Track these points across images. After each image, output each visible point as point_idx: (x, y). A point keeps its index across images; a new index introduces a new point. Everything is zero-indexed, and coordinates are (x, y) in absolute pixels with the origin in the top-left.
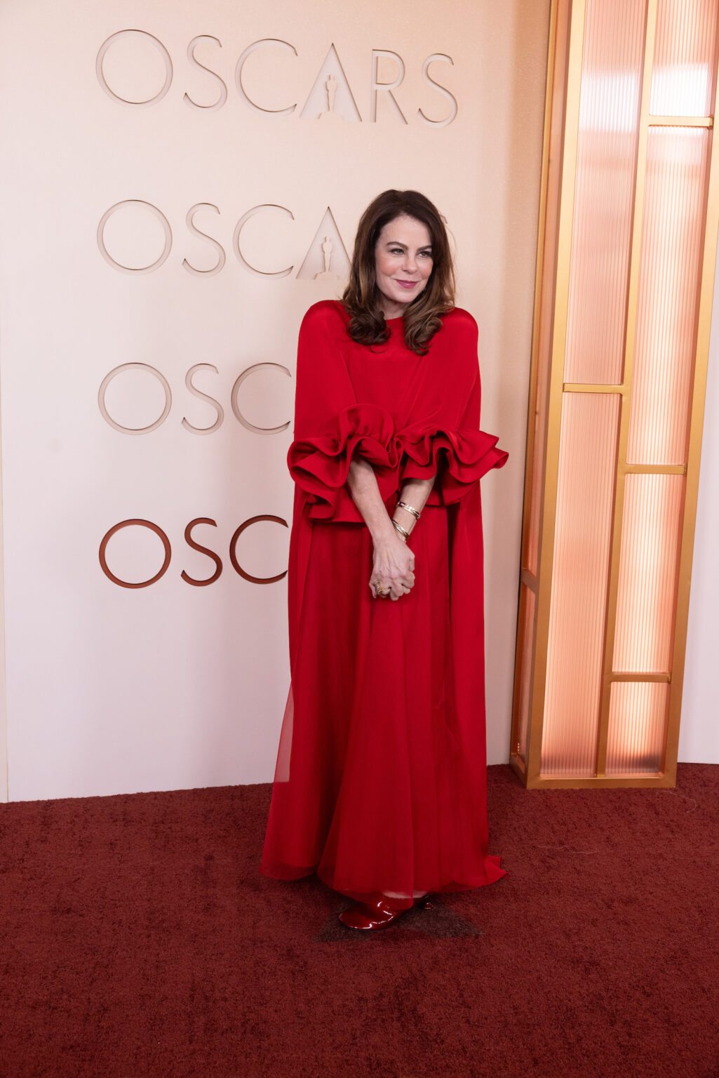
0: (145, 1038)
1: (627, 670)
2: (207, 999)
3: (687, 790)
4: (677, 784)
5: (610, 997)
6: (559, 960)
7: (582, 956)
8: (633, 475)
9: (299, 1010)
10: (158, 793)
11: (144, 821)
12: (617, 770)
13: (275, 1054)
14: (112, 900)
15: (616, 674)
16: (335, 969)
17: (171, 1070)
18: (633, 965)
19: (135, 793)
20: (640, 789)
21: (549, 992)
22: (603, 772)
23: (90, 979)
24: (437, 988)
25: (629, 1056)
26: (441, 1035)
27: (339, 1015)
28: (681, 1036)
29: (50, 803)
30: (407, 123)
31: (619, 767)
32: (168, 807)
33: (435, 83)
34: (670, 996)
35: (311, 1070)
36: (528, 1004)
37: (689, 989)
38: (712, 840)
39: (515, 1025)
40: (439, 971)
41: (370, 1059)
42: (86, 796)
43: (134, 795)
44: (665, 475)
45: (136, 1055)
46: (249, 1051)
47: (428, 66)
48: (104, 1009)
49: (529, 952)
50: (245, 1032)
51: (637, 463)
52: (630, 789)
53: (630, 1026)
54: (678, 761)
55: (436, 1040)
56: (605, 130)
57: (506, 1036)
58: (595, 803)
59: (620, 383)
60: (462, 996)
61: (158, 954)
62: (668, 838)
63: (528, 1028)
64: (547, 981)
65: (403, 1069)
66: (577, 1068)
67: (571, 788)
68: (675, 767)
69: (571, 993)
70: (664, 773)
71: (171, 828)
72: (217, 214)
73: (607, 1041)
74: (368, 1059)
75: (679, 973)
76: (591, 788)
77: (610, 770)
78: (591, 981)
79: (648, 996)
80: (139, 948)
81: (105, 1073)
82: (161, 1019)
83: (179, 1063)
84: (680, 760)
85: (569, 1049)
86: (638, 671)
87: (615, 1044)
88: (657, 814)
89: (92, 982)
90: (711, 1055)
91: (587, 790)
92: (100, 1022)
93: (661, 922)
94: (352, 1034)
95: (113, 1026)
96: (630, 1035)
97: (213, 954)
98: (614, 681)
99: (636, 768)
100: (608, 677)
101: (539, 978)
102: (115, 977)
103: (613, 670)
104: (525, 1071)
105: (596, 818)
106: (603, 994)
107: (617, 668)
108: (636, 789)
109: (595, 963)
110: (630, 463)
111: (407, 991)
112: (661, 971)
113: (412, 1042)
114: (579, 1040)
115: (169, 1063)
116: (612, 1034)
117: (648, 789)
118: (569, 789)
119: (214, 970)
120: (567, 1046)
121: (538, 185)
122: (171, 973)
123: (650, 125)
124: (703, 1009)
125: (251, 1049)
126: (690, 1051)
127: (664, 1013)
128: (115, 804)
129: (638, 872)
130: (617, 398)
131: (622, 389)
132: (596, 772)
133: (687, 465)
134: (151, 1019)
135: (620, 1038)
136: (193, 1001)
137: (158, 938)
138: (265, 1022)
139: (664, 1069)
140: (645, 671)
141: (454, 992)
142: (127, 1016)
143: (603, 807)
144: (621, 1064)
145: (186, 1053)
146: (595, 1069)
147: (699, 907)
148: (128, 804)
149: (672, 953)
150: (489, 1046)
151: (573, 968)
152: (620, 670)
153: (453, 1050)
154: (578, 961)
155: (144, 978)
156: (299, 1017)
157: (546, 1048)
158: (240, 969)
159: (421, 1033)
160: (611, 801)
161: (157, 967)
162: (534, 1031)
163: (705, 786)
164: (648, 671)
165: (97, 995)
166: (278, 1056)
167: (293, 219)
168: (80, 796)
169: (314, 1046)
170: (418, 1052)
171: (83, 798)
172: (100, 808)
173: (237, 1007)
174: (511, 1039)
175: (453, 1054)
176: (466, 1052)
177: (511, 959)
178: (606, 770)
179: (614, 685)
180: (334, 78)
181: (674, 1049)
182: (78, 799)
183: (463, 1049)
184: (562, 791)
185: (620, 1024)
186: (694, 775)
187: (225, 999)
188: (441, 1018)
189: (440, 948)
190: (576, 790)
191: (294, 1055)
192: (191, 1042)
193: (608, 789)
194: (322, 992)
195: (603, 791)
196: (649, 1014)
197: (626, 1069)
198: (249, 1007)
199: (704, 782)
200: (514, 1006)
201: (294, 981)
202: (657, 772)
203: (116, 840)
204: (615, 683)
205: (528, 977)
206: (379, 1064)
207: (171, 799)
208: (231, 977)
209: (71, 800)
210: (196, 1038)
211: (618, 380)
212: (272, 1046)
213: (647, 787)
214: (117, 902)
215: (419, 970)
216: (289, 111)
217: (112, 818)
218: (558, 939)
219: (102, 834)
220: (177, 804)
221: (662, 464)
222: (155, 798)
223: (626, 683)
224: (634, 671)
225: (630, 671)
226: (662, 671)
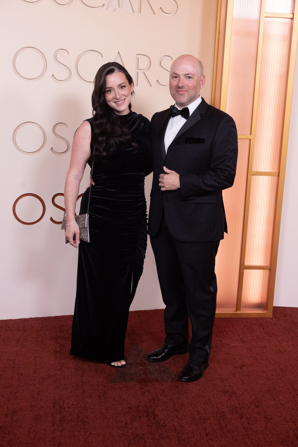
0: (33, 424)
1: (251, 264)
2: (61, 407)
3: (277, 318)
4: (273, 316)
5: (240, 407)
6: (218, 391)
7: (228, 390)
8: (255, 176)
9: (102, 412)
10: (39, 318)
11: (33, 330)
12: (246, 309)
13: (91, 431)
14: (18, 364)
15: (246, 266)
16: (118, 395)
17: (45, 438)
18: (251, 394)
19: (28, 317)
20: (256, 318)
21: (213, 405)
22: (240, 310)
23: (8, 399)
24: (164, 403)
25: (248, 432)
26: (165, 423)
27: (120, 414)
28: (271, 424)
30: (155, 14)
31: (247, 308)
32: (43, 324)
34: (267, 407)
35: (107, 438)
36: (204, 410)
37: (275, 404)
38: (288, 340)
39: (198, 419)
40: (165, 396)
41: (134, 433)
42: (6, 319)
43: (28, 318)
44: (270, 176)
45: (29, 431)
46: (80, 430)
48: (15, 412)
49: (205, 388)
50: (78, 422)
51: (257, 171)
52: (252, 318)
53: (249, 420)
54: (273, 306)
55: (163, 425)
57: (194, 424)
59: (250, 134)
60: (174, 406)
61: (39, 388)
62: (268, 339)
63: (204, 420)
65: (148, 437)
66: (225, 437)
67: (225, 317)
68: (272, 308)
69: (223, 405)
70: (267, 310)
71: (45, 333)
72: (68, 54)
73: (238, 426)
74: (133, 433)
75: (271, 397)
76: (234, 317)
77: (243, 309)
78: (232, 400)
79: (257, 407)
80: (30, 385)
81: (15, 439)
82: (40, 416)
83: (48, 434)
84: (274, 305)
85: (222, 429)
86: (256, 265)
87: (242, 427)
88: (264, 328)
89: (9, 400)
90: (284, 432)
91: (232, 318)
92: (13, 417)
93: (264, 375)
94: (125, 423)
95: (18, 419)
96: (249, 423)
97: (63, 388)
98: (245, 269)
99: (255, 308)
100: (243, 267)
101: (209, 399)
102: (20, 398)
103: (245, 264)
104: (202, 438)
105: (236, 330)
106: (237, 406)
107: (247, 263)
108: (254, 318)
109: (234, 393)
110: (254, 171)
111: (150, 404)
112: (264, 396)
113: (152, 426)
114: (226, 425)
115: (44, 435)
116: (241, 423)
117: (260, 318)
118: (224, 318)
119: (64, 395)
120: (221, 428)
121: (214, 43)
122: (45, 396)
123: (265, 17)
124: (281, 413)
125: (80, 429)
126: (275, 430)
127: (264, 414)
128: (19, 323)
129: (254, 354)
130: (248, 141)
131: (251, 137)
132: (237, 310)
133: (279, 172)
134: (36, 416)
135: (244, 425)
136: (54, 408)
137: (39, 381)
138: (87, 417)
139: (264, 438)
140: (259, 265)
141: (171, 405)
142: (25, 414)
143: (239, 325)
144: (244, 435)
145: (51, 430)
146: (233, 438)
147: (281, 369)
148: (25, 323)
149: (269, 389)
150: (187, 428)
151: (224, 395)
152: (248, 264)
153: (171, 429)
154: (226, 392)
155: (32, 398)
156: (102, 415)
157: (211, 429)
158: (76, 395)
159: (156, 422)
160: (243, 323)
161: (38, 393)
162: (207, 422)
163: (285, 317)
164: (261, 265)
165: (11, 406)
166: (93, 432)
167: (103, 57)
168: (3, 319)
169: (109, 427)
170: (155, 430)
171: (4, 320)
172: (12, 324)
173: (74, 411)
174: (196, 425)
175: (170, 431)
176: (176, 431)
177: (197, 391)
178: (241, 309)
179: (246, 271)
181: (268, 429)
182: (2, 320)
183: (175, 429)
184: (221, 318)
185: (245, 419)
186: (281, 312)
187: (69, 408)
188: (165, 416)
189: (165, 386)
190: (227, 318)
191: (100, 431)
192: (54, 426)
193: (241, 318)
194: (113, 405)
195: (239, 318)
196: (257, 415)
197: (247, 438)
198: (80, 411)
199: (285, 315)
200: (198, 411)
201: (100, 400)
202: (264, 310)
203: (20, 338)
204: (246, 270)
205: (204, 399)
206: (137, 435)
207: (45, 321)
208: (71, 398)
210: (56, 424)
211: (249, 133)
212: (90, 427)
214: (20, 365)
215: (156, 395)
216: (101, 7)
217: (18, 329)
218: (218, 382)
219: (14, 336)
220: (47, 323)
221: (268, 171)
222: (38, 320)
223: (251, 270)
224: (254, 265)
225: (253, 265)
226: (267, 265)
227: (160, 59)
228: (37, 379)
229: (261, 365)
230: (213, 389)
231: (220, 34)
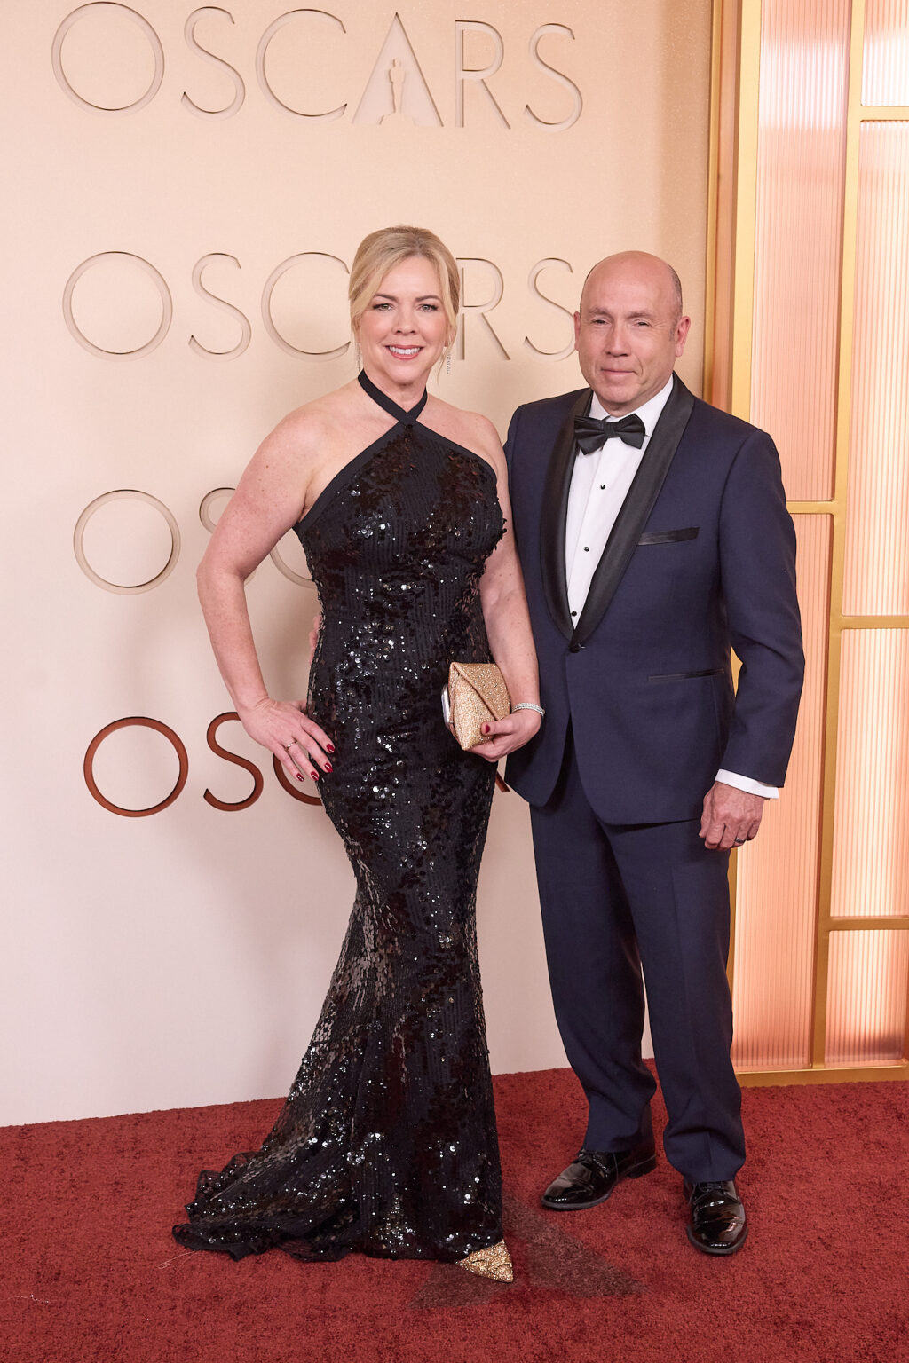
1: (852, 914)
6: (756, 1322)
7: (789, 1316)
8: (852, 630)
11: (164, 1149)
12: (841, 1057)
14: (119, 1260)
15: (836, 920)
16: (438, 1344)
18: (861, 1326)
19: (148, 1111)
20: (875, 1083)
22: (822, 1061)
29: (27, 1129)
30: (509, 127)
33: (547, 66)
40: (586, 1342)
43: (146, 1114)
44: (900, 630)
47: (539, 39)
51: (858, 614)
52: (862, 1083)
56: (798, 126)
58: (811, 1105)
59: (829, 498)
61: (187, 1332)
64: (739, 1350)
67: (775, 1084)
70: (908, 1058)
72: (237, 268)
76: (804, 1084)
77: (831, 1057)
78: (802, 1349)
86: (867, 914)
88: (899, 1117)
91: (798, 1086)
98: (834, 928)
99: (874, 1053)
100: (825, 925)
103: (832, 915)
105: (812, 1126)
107: (837, 910)
108: (868, 1083)
109: (807, 1325)
110: (848, 614)
117: (887, 1082)
118: (772, 1088)
121: (704, 212)
123: (862, 121)
128: (121, 1128)
130: (826, 520)
131: (833, 506)
132: (811, 1061)
140: (877, 914)
143: (822, 1109)
148: (139, 1127)
151: (776, 1332)
152: (842, 915)
154: (783, 1323)
160: (833, 1102)
164: (882, 914)
172: (99, 1134)
177: (688, 1323)
178: (826, 1058)
179: (834, 936)
180: (400, 64)
184: (764, 1090)
189: (588, 1311)
190: (784, 1088)
193: (830, 1085)
195: (820, 1087)
202: (898, 1058)
203: (124, 1178)
204: (836, 932)
205: (712, 1347)
207: (201, 1119)
209: (57, 1123)
211: (827, 494)
213: (884, 1080)
214: (127, 1263)
215: (557, 1343)
216: (337, 114)
217: (116, 1147)
218: (754, 1293)
219: (103, 1170)
220: (210, 1125)
221: (895, 613)
222: (179, 1118)
223: (851, 932)
224: (862, 914)
225: (857, 914)
226: (902, 913)
227: (532, 271)
228: (180, 1303)
229: (891, 1234)
230: (738, 1314)
231: (722, 182)
